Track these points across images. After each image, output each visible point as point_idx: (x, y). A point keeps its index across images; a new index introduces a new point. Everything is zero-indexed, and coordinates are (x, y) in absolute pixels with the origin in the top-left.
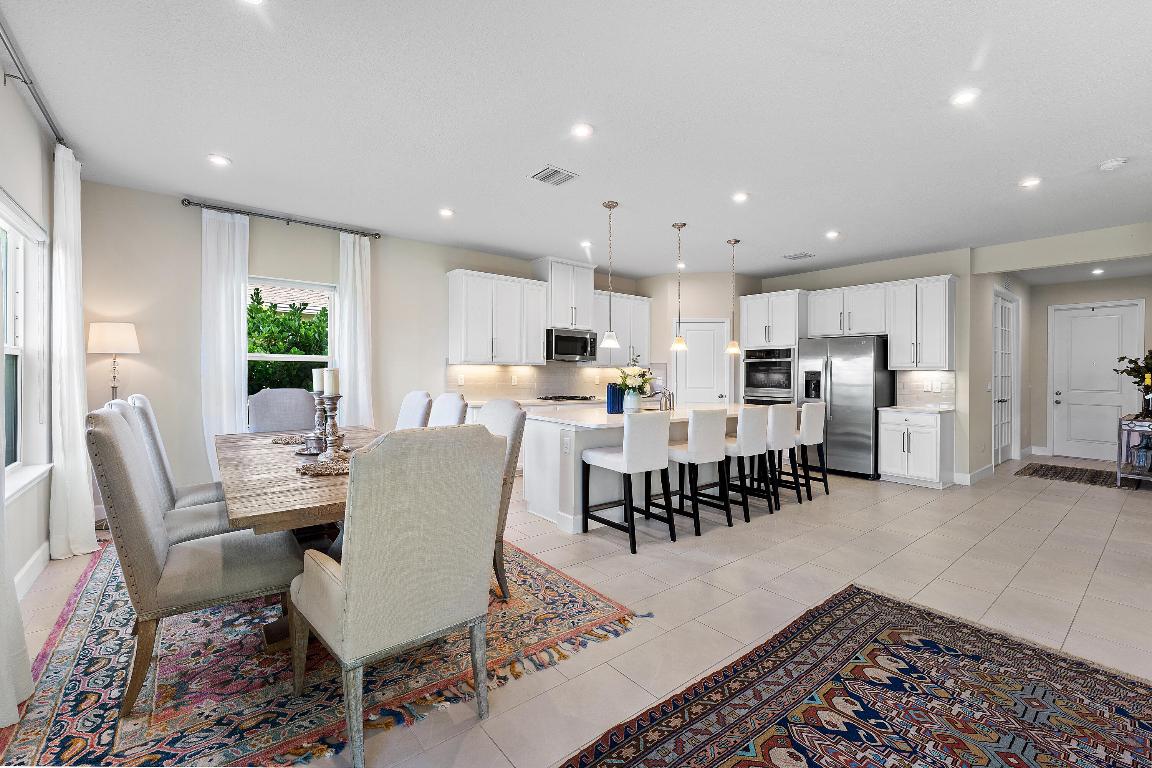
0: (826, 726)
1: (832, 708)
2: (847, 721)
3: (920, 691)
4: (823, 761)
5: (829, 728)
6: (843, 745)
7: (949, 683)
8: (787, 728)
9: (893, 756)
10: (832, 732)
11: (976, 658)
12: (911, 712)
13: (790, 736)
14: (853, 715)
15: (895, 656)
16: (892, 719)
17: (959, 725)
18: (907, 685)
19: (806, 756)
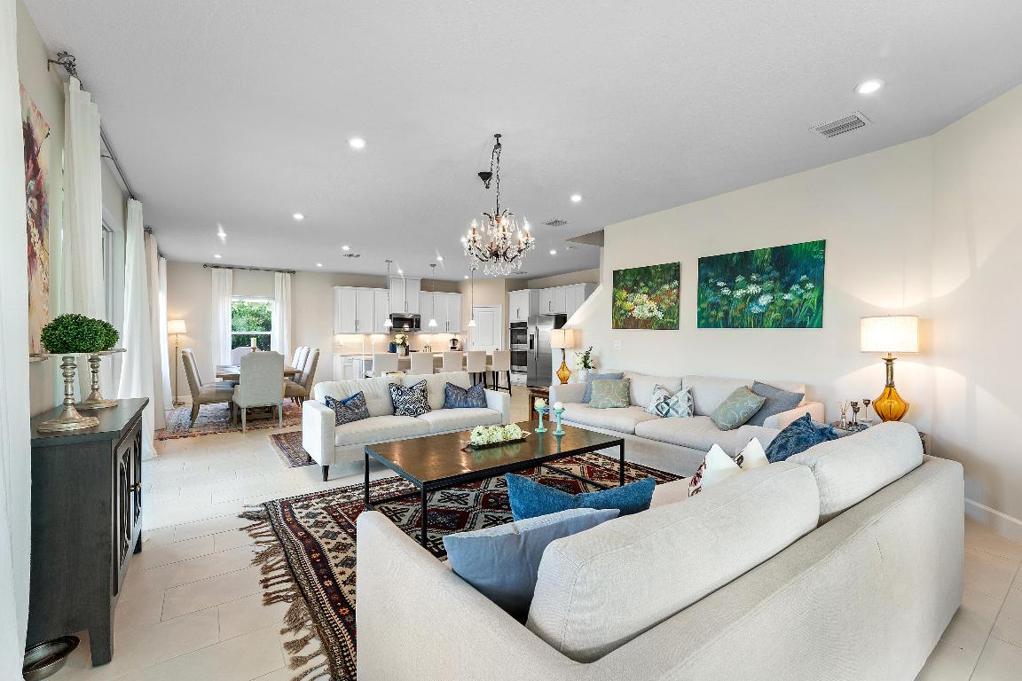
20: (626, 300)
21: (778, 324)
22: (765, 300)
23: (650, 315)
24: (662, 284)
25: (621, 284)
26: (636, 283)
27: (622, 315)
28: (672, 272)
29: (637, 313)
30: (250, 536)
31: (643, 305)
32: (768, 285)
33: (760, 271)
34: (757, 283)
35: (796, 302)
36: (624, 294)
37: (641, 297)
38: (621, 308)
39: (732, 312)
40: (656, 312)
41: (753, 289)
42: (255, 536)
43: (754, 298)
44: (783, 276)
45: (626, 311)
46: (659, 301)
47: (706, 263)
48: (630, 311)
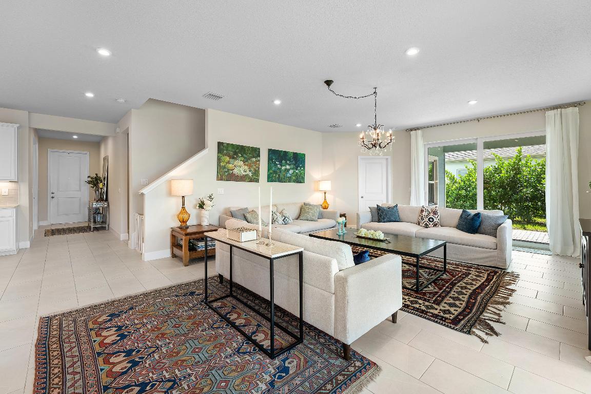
0: (123, 371)
1: (114, 364)
2: (126, 362)
3: (133, 331)
4: (140, 380)
5: (125, 370)
6: (138, 369)
7: (136, 322)
8: (110, 388)
9: (155, 355)
10: (128, 370)
11: (132, 308)
12: (140, 339)
13: (117, 389)
14: (124, 358)
15: (107, 328)
16: (138, 346)
17: (156, 329)
18: (126, 333)
19: (133, 386)
20: (229, 162)
21: (294, 181)
22: (291, 172)
23: (245, 173)
24: (251, 157)
25: (225, 152)
26: (235, 153)
27: (226, 172)
28: (256, 152)
29: (236, 171)
30: (501, 317)
31: (239, 167)
32: (292, 166)
33: (290, 160)
34: (289, 165)
35: (299, 174)
36: (227, 159)
37: (239, 162)
38: (224, 167)
39: (281, 176)
40: (248, 172)
41: (288, 167)
42: (499, 315)
43: (287, 170)
44: (296, 163)
45: (228, 170)
46: (250, 166)
47: (272, 152)
48: (232, 170)
